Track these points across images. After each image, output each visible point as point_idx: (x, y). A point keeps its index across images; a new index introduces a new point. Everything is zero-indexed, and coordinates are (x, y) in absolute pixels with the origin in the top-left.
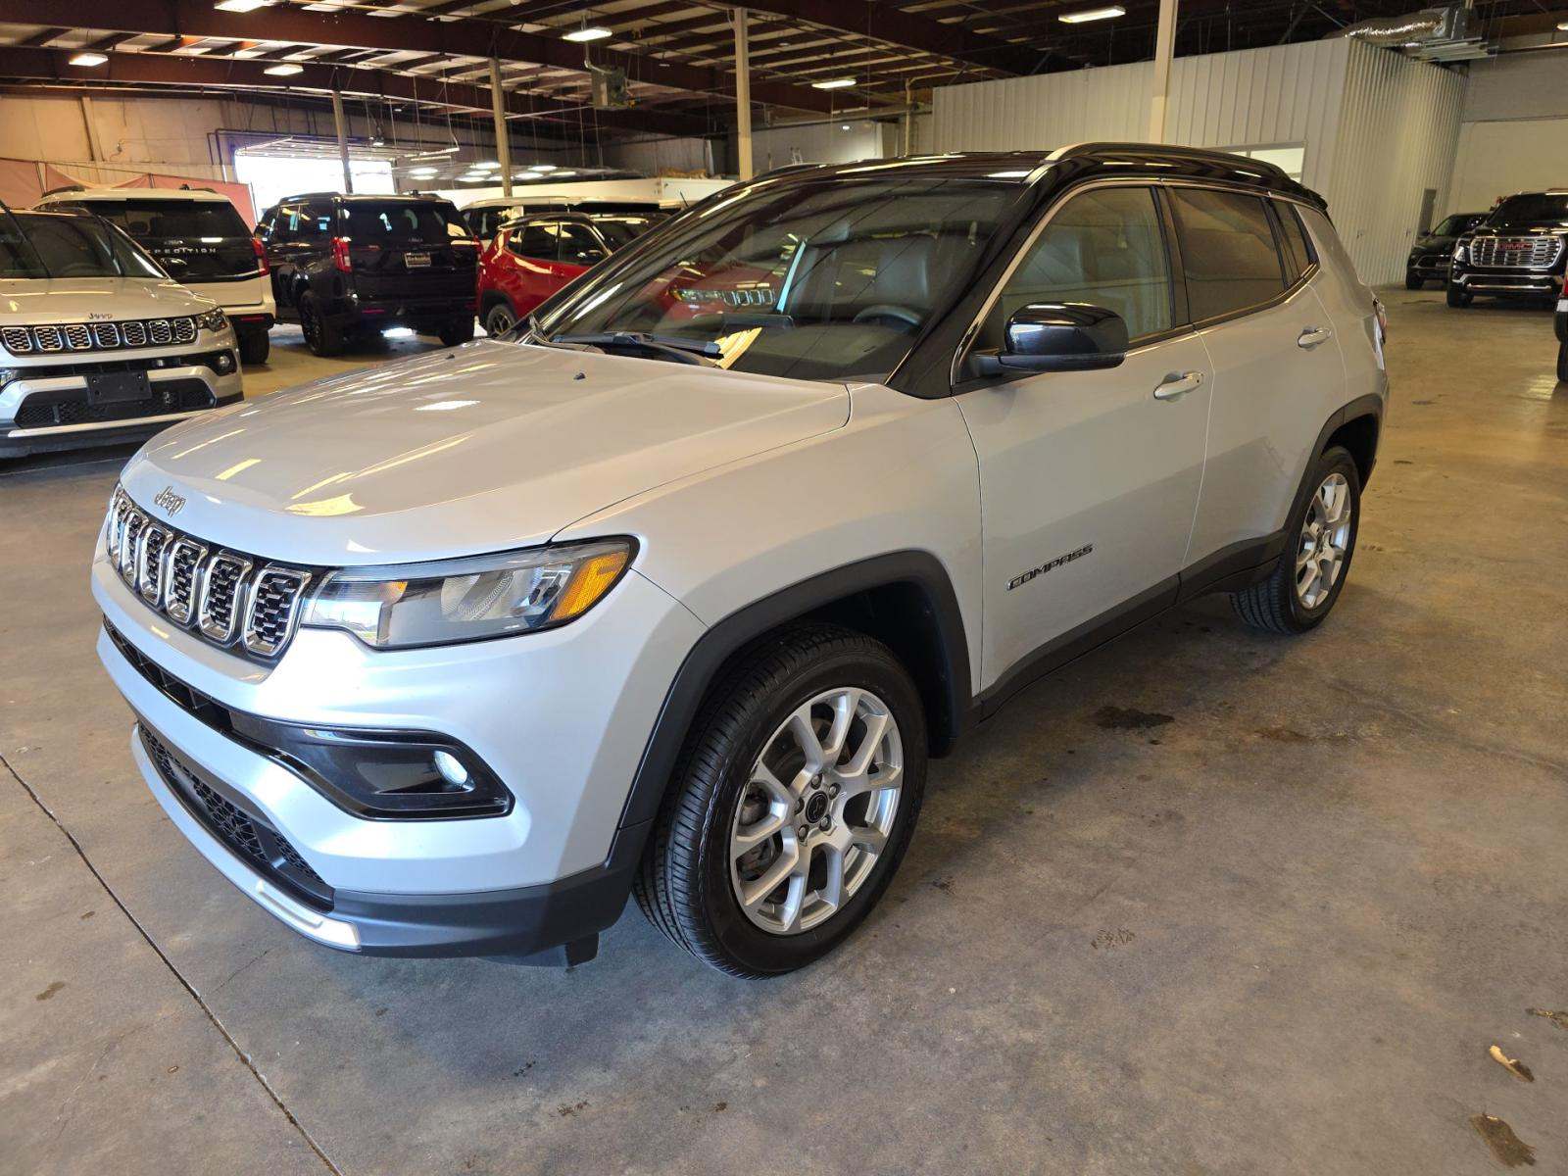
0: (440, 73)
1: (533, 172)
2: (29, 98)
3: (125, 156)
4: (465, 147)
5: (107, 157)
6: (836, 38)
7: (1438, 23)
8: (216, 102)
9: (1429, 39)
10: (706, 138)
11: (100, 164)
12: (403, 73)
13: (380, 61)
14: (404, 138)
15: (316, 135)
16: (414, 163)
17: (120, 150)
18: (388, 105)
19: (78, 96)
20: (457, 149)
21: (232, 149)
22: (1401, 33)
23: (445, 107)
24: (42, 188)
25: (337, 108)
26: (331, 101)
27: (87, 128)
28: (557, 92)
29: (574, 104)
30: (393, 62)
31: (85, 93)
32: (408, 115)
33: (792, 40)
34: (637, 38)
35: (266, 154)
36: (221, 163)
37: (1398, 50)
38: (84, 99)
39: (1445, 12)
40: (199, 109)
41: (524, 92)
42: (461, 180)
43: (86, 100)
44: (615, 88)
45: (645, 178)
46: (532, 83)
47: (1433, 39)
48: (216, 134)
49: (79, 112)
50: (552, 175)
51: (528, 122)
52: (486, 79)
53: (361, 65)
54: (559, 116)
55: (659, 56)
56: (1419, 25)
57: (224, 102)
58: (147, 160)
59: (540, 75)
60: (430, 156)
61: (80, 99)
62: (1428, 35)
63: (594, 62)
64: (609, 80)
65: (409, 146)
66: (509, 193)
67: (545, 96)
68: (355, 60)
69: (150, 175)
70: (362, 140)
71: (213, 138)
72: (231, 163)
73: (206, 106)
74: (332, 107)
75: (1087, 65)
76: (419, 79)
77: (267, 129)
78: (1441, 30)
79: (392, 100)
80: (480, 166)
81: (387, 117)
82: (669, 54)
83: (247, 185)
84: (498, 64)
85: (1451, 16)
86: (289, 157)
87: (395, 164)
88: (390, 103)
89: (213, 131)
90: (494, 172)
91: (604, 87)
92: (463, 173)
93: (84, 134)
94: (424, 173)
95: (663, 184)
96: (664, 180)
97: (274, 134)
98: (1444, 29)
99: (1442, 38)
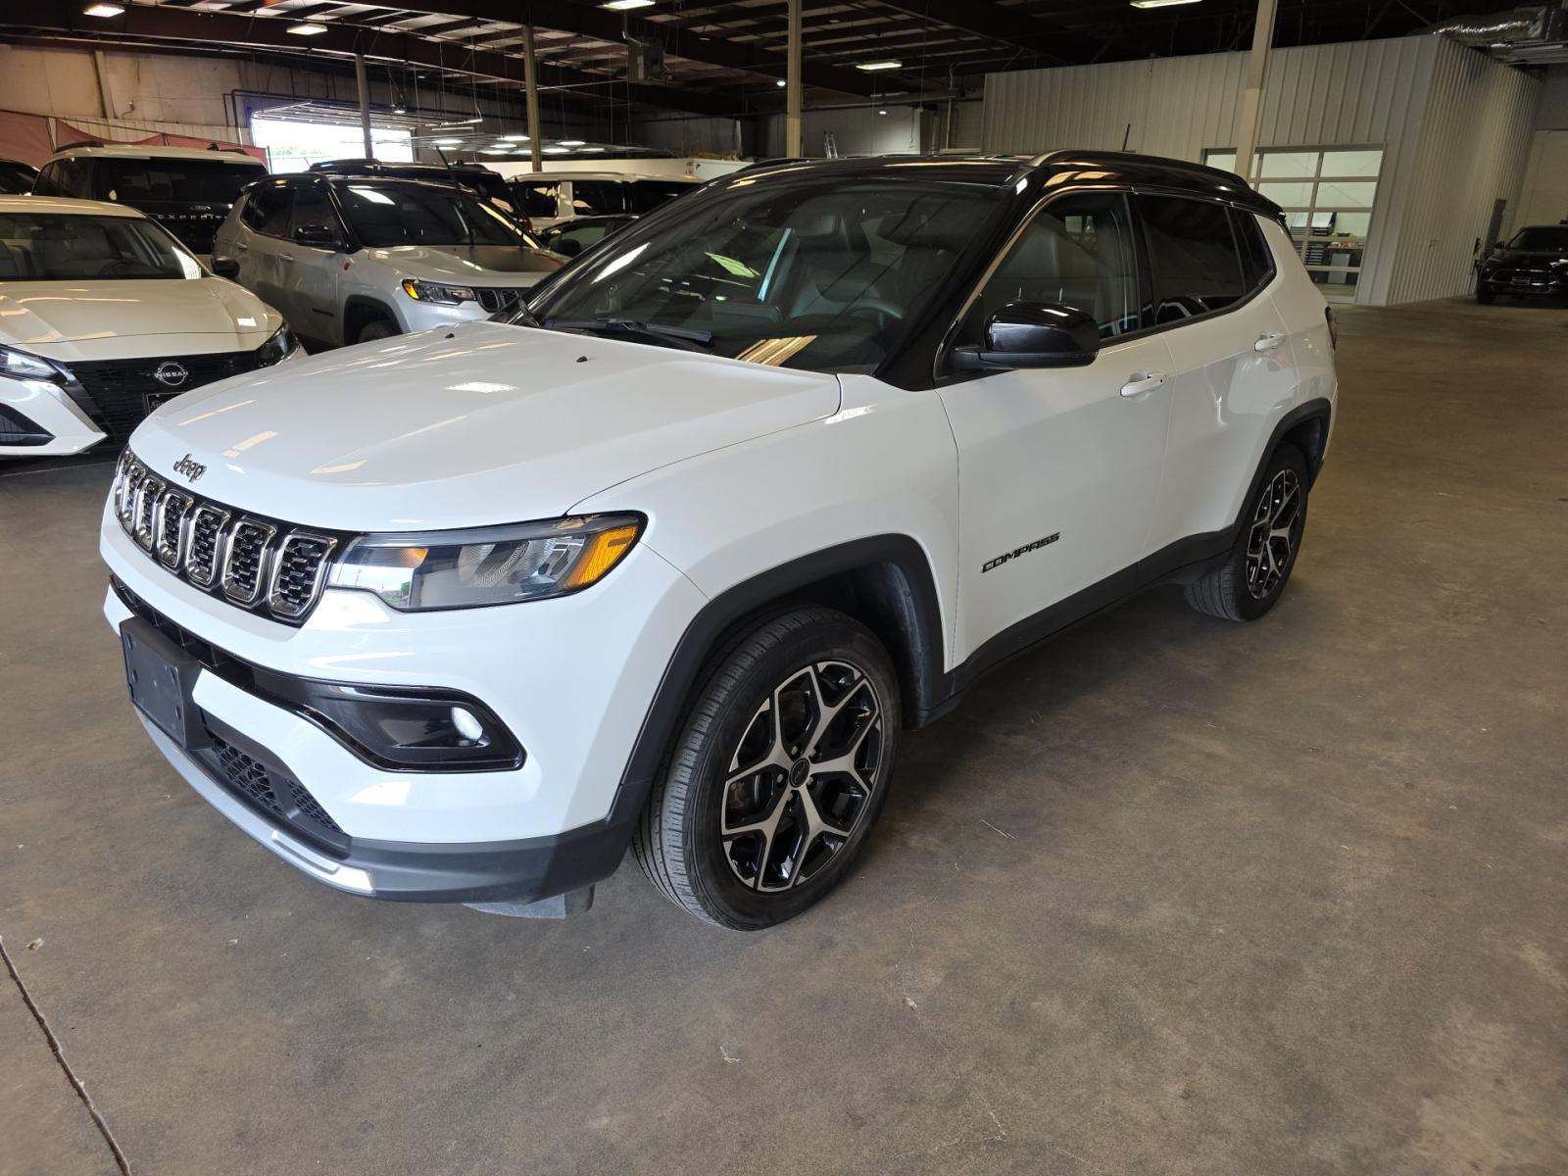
0: (469, 39)
1: (562, 146)
2: (39, 50)
3: (137, 114)
4: (488, 118)
5: (119, 115)
6: (886, 16)
7: (1535, 22)
8: (233, 61)
9: (1522, 40)
10: (736, 119)
11: (111, 121)
12: (429, 38)
13: (407, 25)
14: (425, 107)
15: (336, 100)
16: (437, 133)
17: (133, 107)
18: (412, 72)
19: (91, 50)
20: (480, 120)
21: (248, 112)
22: (1494, 32)
23: (470, 77)
24: (52, 144)
25: (360, 73)
26: (354, 64)
27: (99, 83)
28: (588, 64)
29: (605, 78)
30: (420, 26)
31: (98, 47)
32: (432, 83)
33: (841, 17)
34: (678, 9)
35: (283, 118)
36: (237, 126)
37: (1484, 50)
38: (97, 53)
39: (1542, 13)
40: (215, 69)
41: (553, 63)
42: (483, 152)
43: (99, 54)
44: (653, 61)
45: (675, 157)
46: (562, 53)
47: (1527, 39)
48: (233, 95)
49: (91, 67)
50: (579, 150)
51: (557, 94)
52: (518, 48)
53: (386, 29)
54: (589, 89)
55: (699, 29)
56: (1515, 24)
57: (242, 62)
58: (161, 120)
59: (572, 46)
60: (454, 126)
61: (92, 53)
62: (1521, 35)
63: (631, 34)
64: (646, 53)
65: (431, 115)
66: (537, 168)
67: (575, 68)
68: (381, 23)
69: (164, 135)
70: (384, 108)
71: (229, 99)
72: (247, 125)
73: (223, 65)
74: (355, 72)
75: (1153, 55)
76: (445, 45)
77: (285, 92)
78: (1535, 31)
79: (417, 66)
80: (507, 138)
81: (410, 84)
82: (710, 28)
83: (263, 149)
84: (533, 32)
85: (1547, 16)
86: (308, 122)
87: (414, 133)
88: (414, 69)
89: (230, 92)
90: (520, 145)
91: (641, 60)
92: (487, 145)
93: (96, 90)
94: (448, 144)
95: (695, 164)
96: (697, 160)
97: (294, 98)
98: (1539, 30)
99: (1536, 39)
